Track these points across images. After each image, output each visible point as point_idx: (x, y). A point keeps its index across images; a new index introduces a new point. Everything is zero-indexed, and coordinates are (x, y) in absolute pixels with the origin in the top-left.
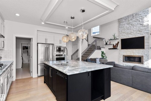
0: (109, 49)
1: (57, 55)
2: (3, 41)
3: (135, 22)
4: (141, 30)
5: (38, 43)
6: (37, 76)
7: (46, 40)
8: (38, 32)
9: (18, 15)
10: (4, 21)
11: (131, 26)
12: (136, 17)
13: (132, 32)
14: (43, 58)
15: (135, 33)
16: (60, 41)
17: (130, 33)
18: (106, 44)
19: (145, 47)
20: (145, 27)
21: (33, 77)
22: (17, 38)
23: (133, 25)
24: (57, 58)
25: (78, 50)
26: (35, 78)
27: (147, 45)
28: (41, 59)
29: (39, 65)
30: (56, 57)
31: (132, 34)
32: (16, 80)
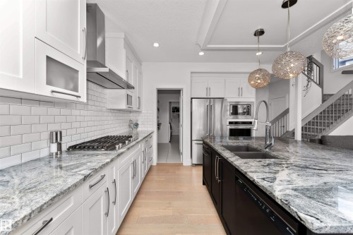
1: (231, 123)
2: (139, 98)
5: (192, 98)
6: (190, 164)
7: (208, 89)
8: (194, 75)
9: (156, 45)
10: (141, 65)
14: (201, 128)
16: (240, 90)
21: (184, 164)
22: (160, 92)
24: (231, 130)
25: (287, 112)
26: (187, 167)
28: (199, 130)
29: (194, 142)
30: (229, 127)
32: (158, 164)
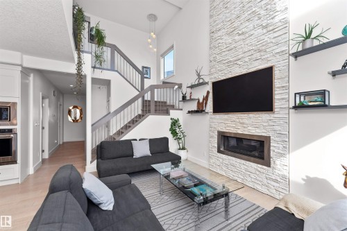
0: (189, 112)
3: (247, 24)
4: (264, 48)
11: (237, 38)
12: (250, 5)
13: (240, 57)
15: (247, 59)
17: (235, 63)
18: (184, 98)
19: (277, 104)
20: (276, 35)
23: (243, 33)
27: (283, 99)
31: (239, 62)
